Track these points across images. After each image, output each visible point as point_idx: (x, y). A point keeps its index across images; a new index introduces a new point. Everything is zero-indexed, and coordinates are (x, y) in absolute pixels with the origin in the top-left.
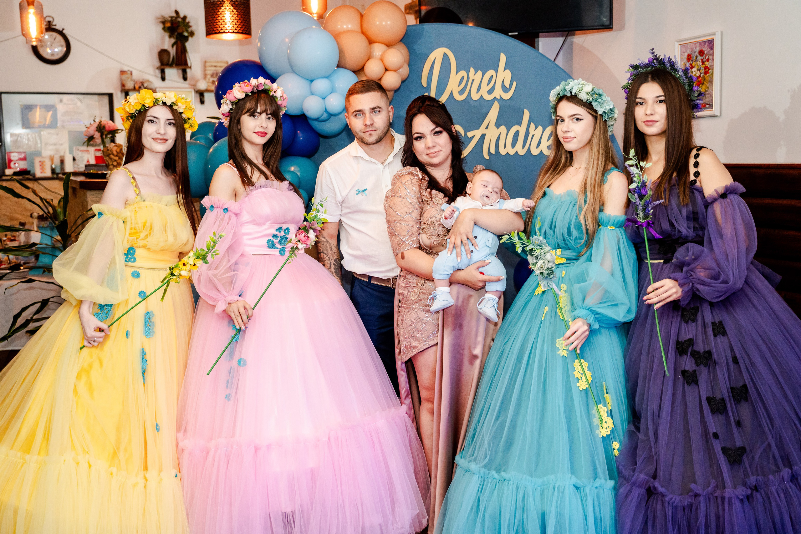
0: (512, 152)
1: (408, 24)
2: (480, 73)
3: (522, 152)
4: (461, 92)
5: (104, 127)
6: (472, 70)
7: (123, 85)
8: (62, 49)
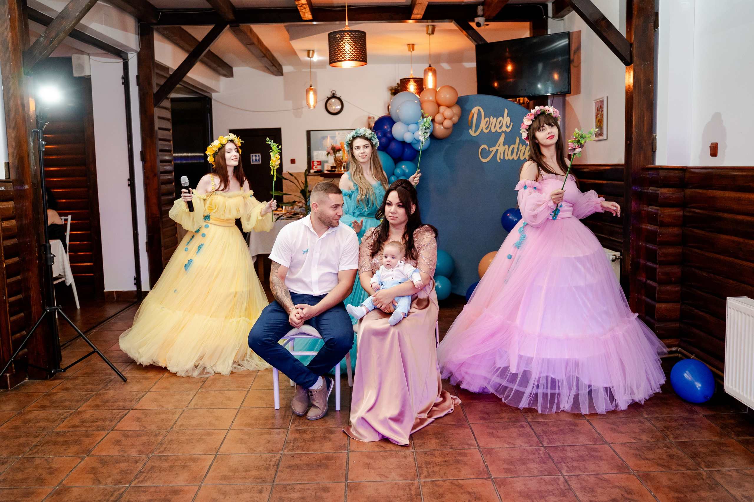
0: (511, 158)
1: (459, 96)
2: (495, 119)
3: (516, 158)
4: (487, 128)
5: (335, 147)
6: (492, 117)
7: (369, 125)
8: (339, 107)
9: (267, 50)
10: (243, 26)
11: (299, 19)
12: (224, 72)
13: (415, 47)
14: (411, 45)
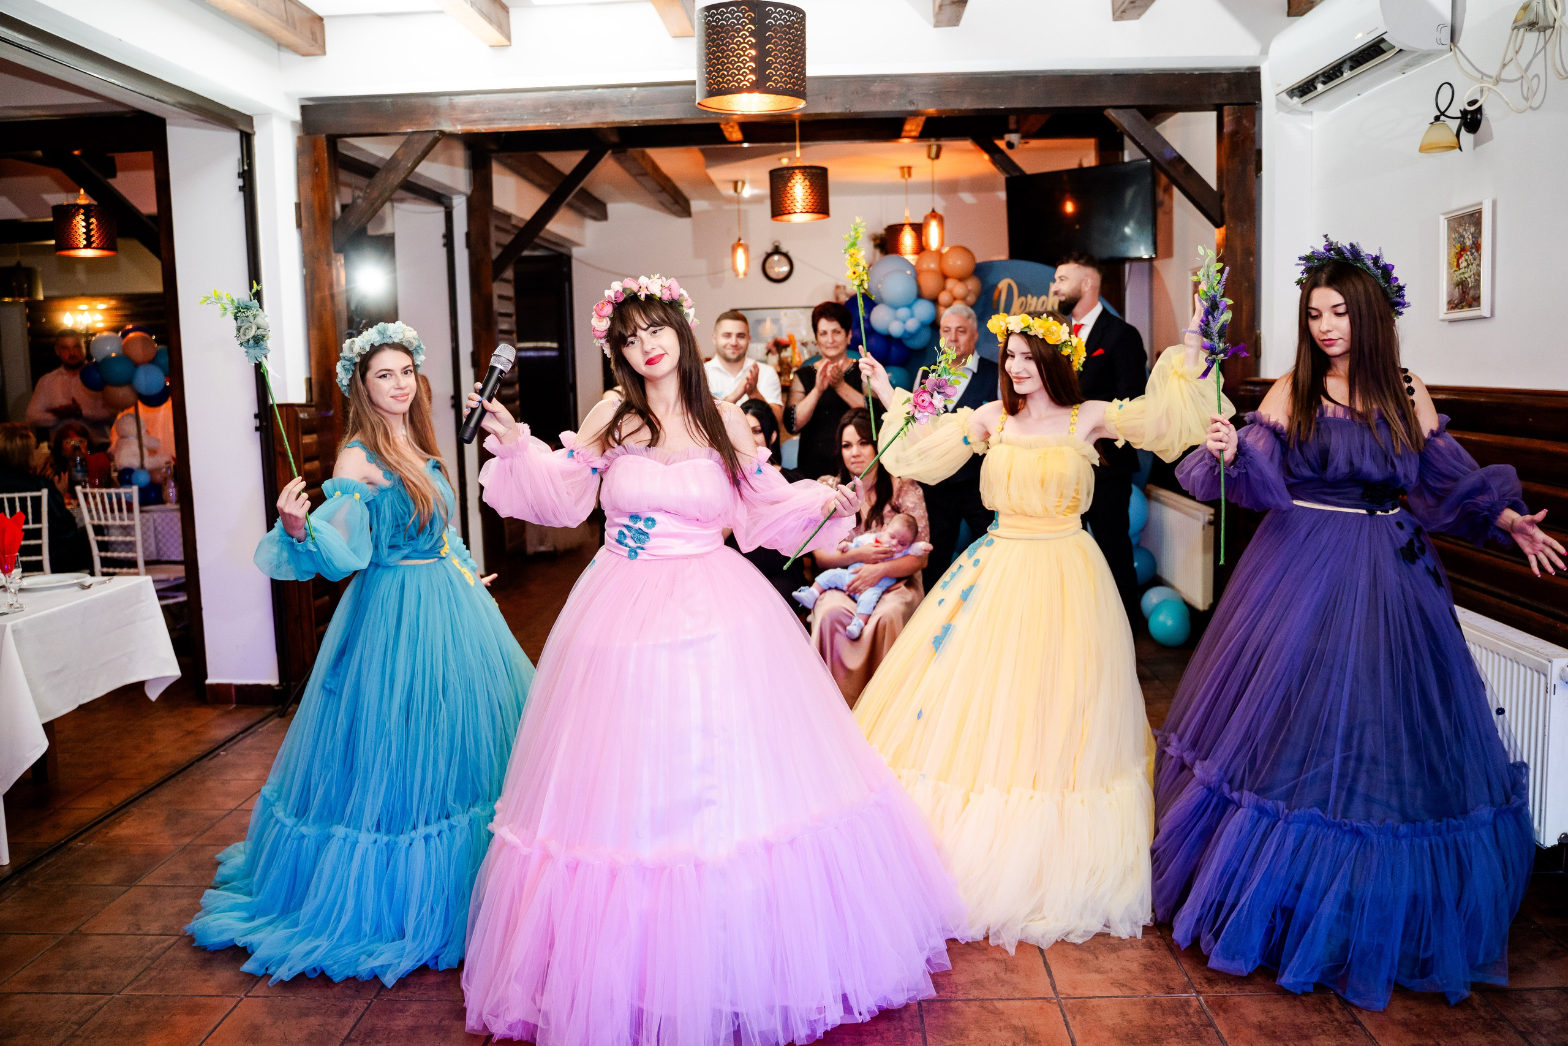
2: (1035, 298)
8: (785, 269)
9: (667, 179)
10: (633, 151)
11: (723, 140)
12: (594, 214)
13: (913, 171)
14: (906, 170)
